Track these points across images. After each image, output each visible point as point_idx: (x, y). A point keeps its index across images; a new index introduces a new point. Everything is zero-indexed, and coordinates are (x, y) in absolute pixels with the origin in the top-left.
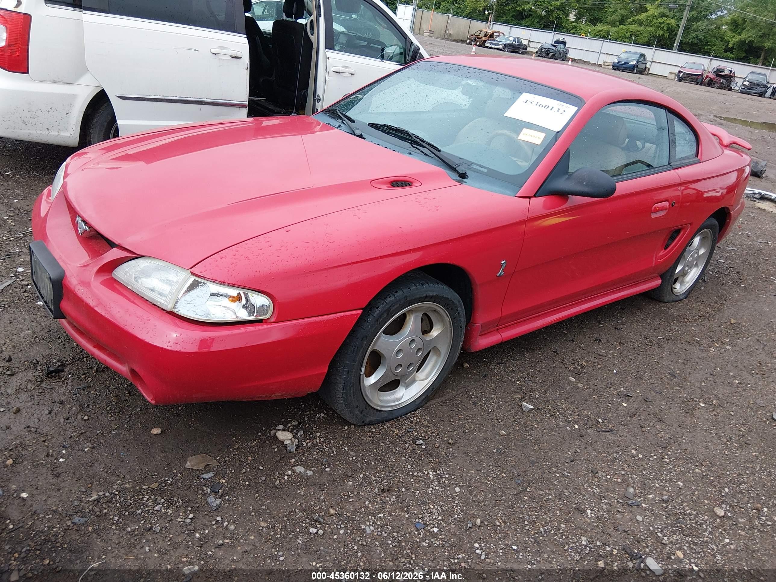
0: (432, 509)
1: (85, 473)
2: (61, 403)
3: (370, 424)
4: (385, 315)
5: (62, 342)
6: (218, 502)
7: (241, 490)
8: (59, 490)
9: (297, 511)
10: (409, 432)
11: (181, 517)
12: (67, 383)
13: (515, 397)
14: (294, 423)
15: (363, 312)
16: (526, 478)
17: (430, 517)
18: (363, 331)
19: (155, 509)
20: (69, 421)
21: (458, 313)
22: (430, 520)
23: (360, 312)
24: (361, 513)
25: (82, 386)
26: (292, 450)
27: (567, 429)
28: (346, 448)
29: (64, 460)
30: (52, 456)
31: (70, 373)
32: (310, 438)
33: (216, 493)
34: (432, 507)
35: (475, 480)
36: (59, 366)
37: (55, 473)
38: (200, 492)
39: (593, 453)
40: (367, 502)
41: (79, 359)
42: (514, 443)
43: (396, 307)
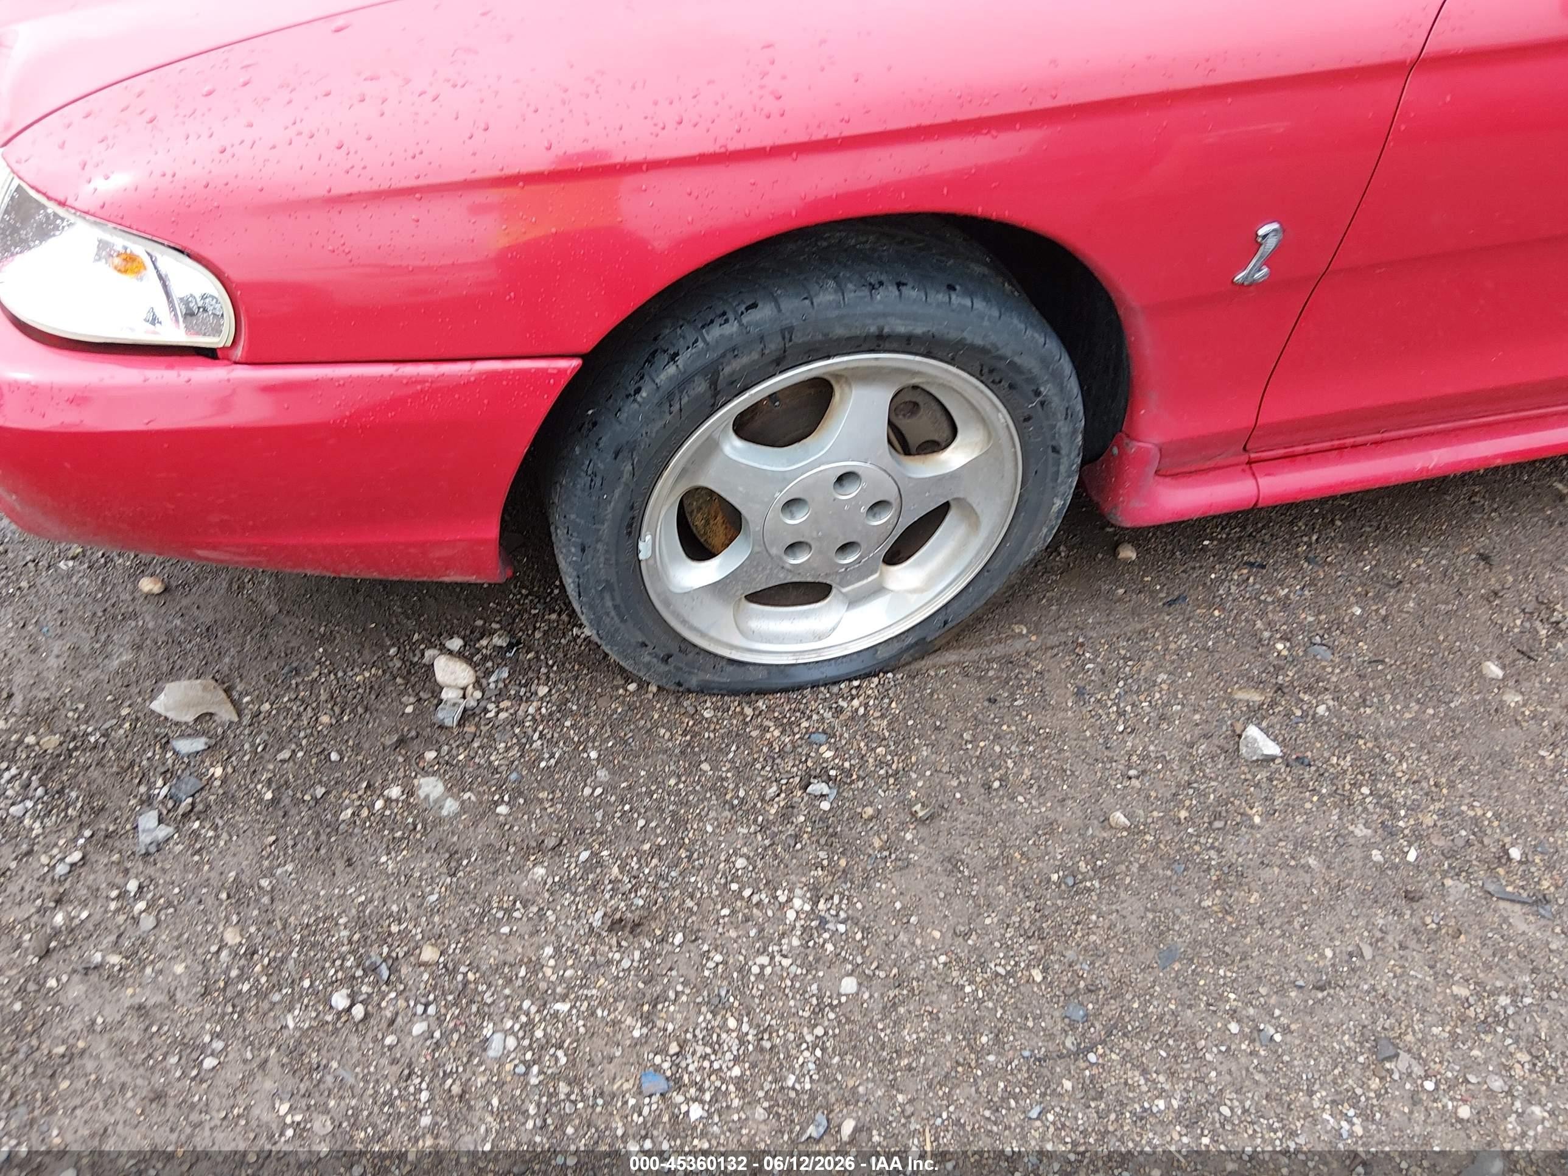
0: (728, 1031)
3: (704, 690)
4: (701, 386)
6: (164, 832)
7: (244, 812)
9: (343, 920)
10: (809, 744)
11: (55, 851)
13: (1240, 695)
14: (496, 642)
15: (584, 364)
16: (1112, 1009)
17: (705, 1057)
18: (618, 428)
21: (1042, 403)
22: (699, 1069)
23: (575, 363)
24: (509, 981)
26: (448, 722)
27: (1368, 857)
28: (595, 754)
32: (515, 698)
33: (177, 806)
34: (732, 1023)
35: (929, 966)
39: (1419, 974)
42: (1142, 867)
43: (745, 360)
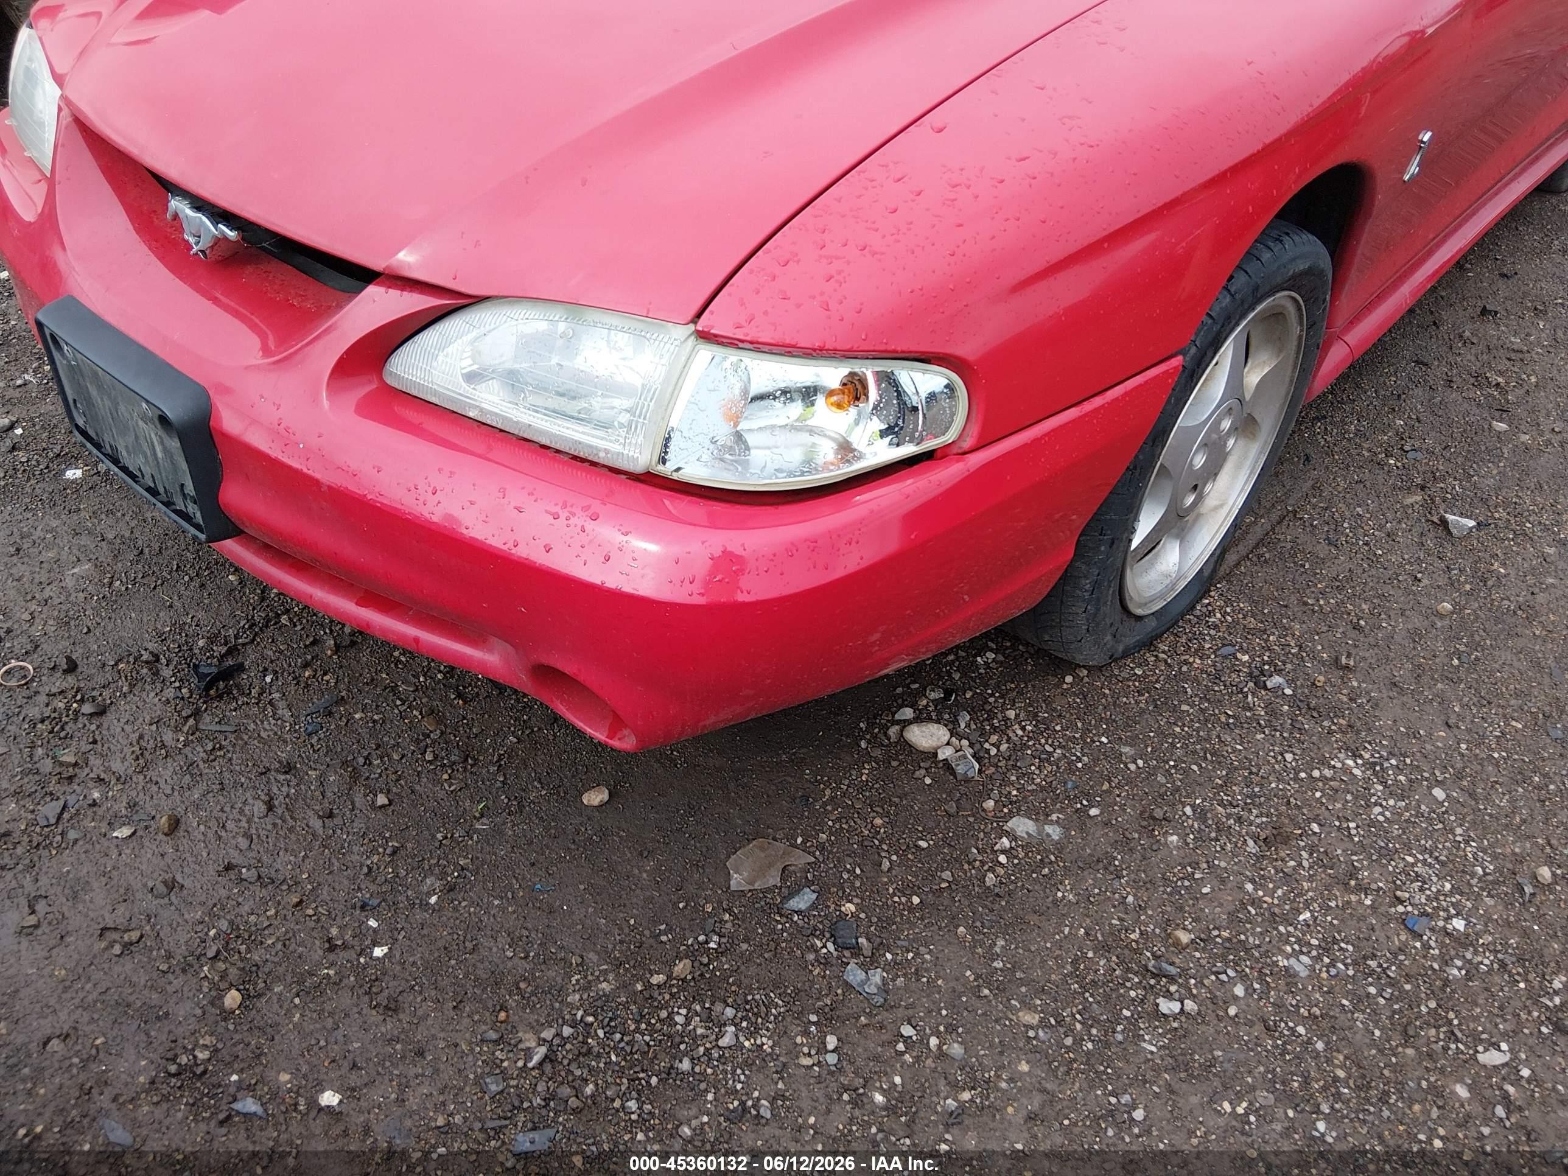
1: (466, 975)
2: (288, 768)
3: (1122, 655)
5: (191, 579)
6: (877, 976)
7: (913, 925)
8: (421, 1053)
9: (1090, 954)
10: (1225, 657)
11: (806, 1050)
12: (271, 703)
14: (933, 695)
17: (1422, 890)
19: (721, 1043)
20: (338, 821)
22: (1428, 898)
24: (1252, 923)
25: (319, 702)
26: (970, 774)
28: (1104, 740)
29: (385, 949)
30: (345, 946)
31: (266, 669)
32: (995, 729)
33: (856, 951)
36: (223, 657)
37: (382, 999)
38: (811, 957)
40: (1249, 887)
41: (268, 620)
